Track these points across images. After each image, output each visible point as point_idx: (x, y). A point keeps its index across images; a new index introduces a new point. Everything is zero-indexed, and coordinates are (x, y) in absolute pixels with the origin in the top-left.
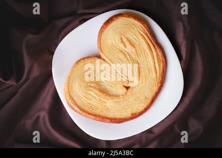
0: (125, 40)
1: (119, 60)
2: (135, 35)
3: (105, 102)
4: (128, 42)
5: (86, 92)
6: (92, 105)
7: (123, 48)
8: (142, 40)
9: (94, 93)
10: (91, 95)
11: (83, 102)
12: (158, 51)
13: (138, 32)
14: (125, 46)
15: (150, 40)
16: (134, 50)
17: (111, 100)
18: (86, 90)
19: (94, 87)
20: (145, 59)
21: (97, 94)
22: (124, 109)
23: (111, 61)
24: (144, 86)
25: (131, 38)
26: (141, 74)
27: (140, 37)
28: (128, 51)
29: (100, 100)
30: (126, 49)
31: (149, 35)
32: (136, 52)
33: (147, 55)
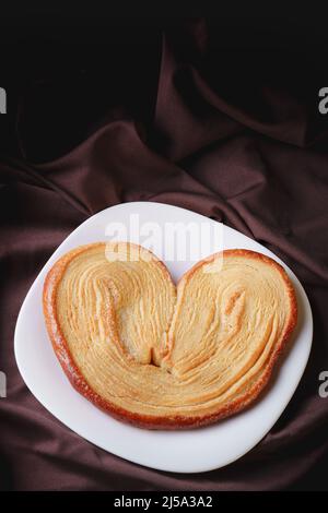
0: (239, 303)
1: (194, 315)
2: (262, 316)
3: (98, 334)
4: (240, 309)
5: (95, 287)
6: (77, 315)
7: (223, 309)
8: (262, 333)
9: (101, 302)
10: (96, 299)
11: (71, 294)
12: (263, 374)
13: (270, 316)
14: (229, 311)
15: (272, 348)
16: (232, 331)
17: (108, 340)
18: (99, 286)
19: (112, 297)
20: (231, 359)
21: (102, 308)
22: (110, 377)
23: (183, 302)
24: (178, 387)
25: (251, 312)
26: (197, 370)
27: (265, 326)
28: (223, 321)
29: (96, 322)
30: (224, 317)
31: (280, 340)
32: (232, 337)
33: (241, 360)
